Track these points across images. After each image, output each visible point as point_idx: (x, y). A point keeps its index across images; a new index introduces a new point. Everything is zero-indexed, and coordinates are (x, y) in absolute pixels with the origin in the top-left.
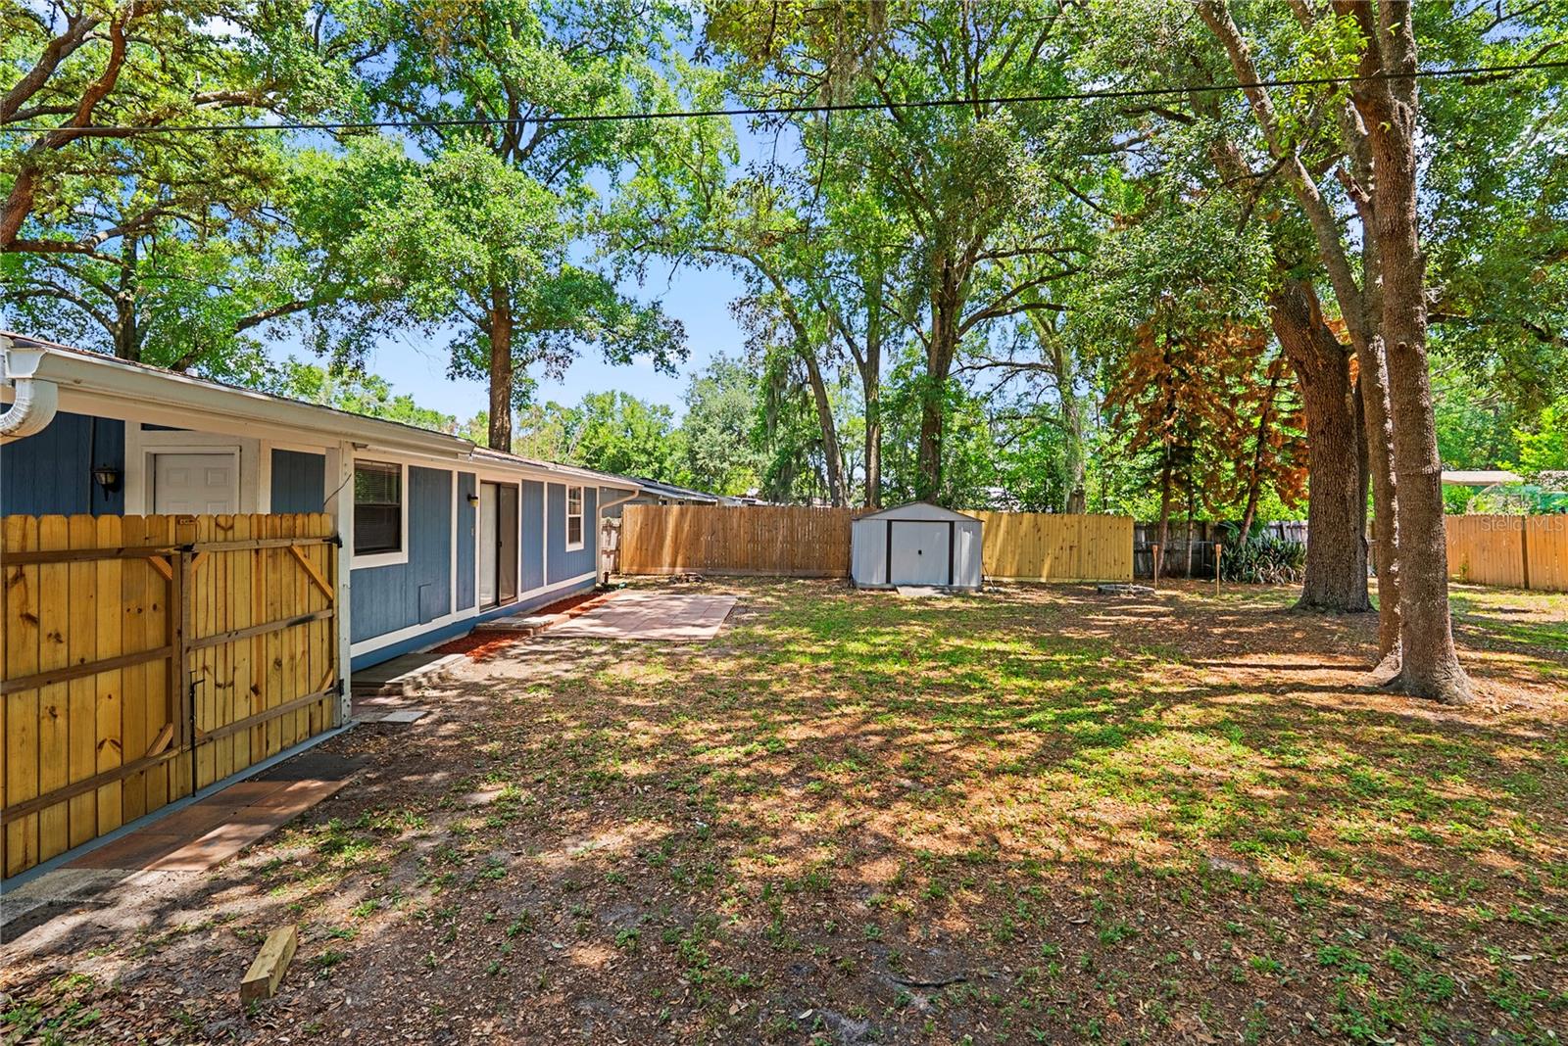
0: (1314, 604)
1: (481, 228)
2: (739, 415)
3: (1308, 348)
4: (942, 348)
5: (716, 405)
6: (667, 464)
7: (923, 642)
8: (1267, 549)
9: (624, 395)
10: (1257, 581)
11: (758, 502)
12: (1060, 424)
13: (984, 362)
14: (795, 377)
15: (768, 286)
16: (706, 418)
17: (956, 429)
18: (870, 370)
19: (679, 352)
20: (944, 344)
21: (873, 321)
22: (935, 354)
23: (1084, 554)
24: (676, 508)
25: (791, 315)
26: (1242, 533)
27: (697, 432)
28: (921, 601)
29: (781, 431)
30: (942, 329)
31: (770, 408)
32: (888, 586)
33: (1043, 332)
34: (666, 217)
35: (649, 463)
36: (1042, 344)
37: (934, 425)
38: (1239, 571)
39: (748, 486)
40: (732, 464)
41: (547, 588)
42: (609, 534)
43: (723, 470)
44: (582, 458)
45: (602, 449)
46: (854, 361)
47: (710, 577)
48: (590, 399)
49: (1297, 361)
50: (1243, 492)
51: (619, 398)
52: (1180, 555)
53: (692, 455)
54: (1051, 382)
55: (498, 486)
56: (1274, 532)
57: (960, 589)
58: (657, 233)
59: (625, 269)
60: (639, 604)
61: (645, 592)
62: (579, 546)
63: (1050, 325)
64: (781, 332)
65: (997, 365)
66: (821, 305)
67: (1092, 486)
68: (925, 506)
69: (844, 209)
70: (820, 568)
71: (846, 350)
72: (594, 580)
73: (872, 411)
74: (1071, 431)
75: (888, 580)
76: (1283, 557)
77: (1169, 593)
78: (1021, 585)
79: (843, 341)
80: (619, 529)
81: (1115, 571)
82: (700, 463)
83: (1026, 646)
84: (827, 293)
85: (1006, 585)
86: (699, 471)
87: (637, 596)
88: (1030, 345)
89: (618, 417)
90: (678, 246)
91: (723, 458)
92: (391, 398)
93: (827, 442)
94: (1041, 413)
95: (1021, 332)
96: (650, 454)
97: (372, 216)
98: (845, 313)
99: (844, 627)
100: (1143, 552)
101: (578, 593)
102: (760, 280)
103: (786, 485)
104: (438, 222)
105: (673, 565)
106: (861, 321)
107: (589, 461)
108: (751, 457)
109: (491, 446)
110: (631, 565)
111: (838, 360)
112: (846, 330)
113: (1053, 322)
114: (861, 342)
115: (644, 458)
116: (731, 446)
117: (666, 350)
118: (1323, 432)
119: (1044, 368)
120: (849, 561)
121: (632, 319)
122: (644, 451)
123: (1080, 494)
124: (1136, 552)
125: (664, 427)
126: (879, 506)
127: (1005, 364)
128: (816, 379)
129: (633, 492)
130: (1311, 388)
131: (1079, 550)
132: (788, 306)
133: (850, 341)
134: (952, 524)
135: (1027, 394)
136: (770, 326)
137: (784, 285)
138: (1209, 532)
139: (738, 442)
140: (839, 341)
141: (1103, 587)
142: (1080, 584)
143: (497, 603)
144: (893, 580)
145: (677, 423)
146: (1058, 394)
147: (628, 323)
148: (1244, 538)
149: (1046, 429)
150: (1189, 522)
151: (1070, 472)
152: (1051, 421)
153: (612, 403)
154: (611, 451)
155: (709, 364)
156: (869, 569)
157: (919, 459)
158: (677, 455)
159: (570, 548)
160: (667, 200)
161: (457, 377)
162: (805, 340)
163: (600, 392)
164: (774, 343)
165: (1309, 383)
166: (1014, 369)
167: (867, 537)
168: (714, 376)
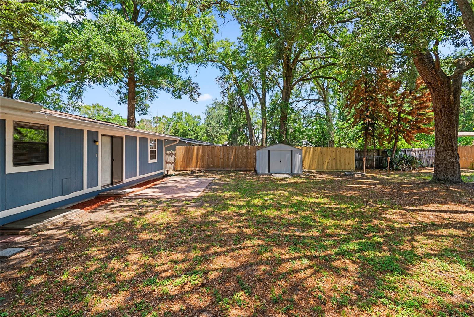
0: (439, 180)
1: (115, 42)
2: (221, 118)
3: (434, 77)
4: (287, 92)
5: (215, 115)
6: (200, 134)
7: (285, 198)
8: (402, 158)
9: (186, 113)
10: (400, 170)
11: (228, 146)
12: (326, 119)
13: (300, 99)
14: (237, 103)
15: (227, 72)
16: (212, 119)
17: (292, 120)
18: (263, 101)
19: (197, 94)
20: (288, 90)
21: (263, 83)
22: (284, 93)
23: (338, 161)
24: (196, 147)
25: (236, 82)
26: (393, 153)
27: (208, 124)
28: (283, 179)
29: (234, 121)
30: (287, 85)
31: (229, 113)
32: (270, 174)
33: (319, 89)
34: (193, 50)
35: (194, 134)
36: (319, 93)
37: (284, 118)
38: (393, 166)
39: (224, 141)
40: (220, 134)
41: (139, 177)
42: (172, 156)
43: (217, 136)
44: (172, 133)
45: (178, 130)
46: (258, 98)
47: (207, 171)
48: (175, 114)
49: (429, 83)
50: (392, 139)
51: (184, 114)
52: (371, 161)
53: (207, 131)
54: (322, 106)
55: (112, 137)
56: (403, 153)
57: (297, 174)
58: (191, 55)
59: (182, 69)
60: (178, 182)
61: (183, 177)
62: (155, 161)
63: (322, 86)
64: (233, 88)
65: (304, 100)
66: (246, 80)
67: (336, 139)
68: (282, 145)
69: (253, 44)
70: (245, 167)
71: (255, 94)
72: (162, 173)
73: (263, 113)
74: (329, 121)
75: (269, 171)
76: (407, 161)
77: (372, 175)
78: (318, 172)
79: (254, 91)
80: (175, 155)
81: (349, 167)
82: (209, 134)
83: (326, 200)
84: (248, 76)
85: (313, 173)
86: (209, 136)
87: (178, 179)
88: (315, 93)
89: (184, 120)
90: (199, 60)
91: (217, 132)
92: (113, 115)
93: (249, 125)
94: (318, 115)
95: (312, 89)
96: (194, 131)
97: (71, 37)
98: (254, 82)
99: (250, 192)
100: (359, 160)
101: (155, 178)
102: (224, 69)
103: (235, 139)
104: (98, 39)
105: (196, 167)
106: (259, 85)
107: (174, 133)
108: (225, 132)
109: (129, 126)
110: (181, 167)
111: (252, 98)
112: (254, 87)
113: (323, 85)
114: (260, 92)
115: (192, 133)
116: (220, 128)
117: (193, 94)
118: (441, 111)
119: (319, 101)
120: (256, 165)
121: (181, 82)
122: (192, 130)
123: (332, 142)
124: (356, 160)
125: (198, 123)
126: (267, 146)
127: (307, 100)
128: (244, 103)
129: (177, 141)
130: (435, 94)
131: (336, 160)
132: (236, 80)
133: (256, 91)
134: (292, 151)
135: (314, 110)
136: (229, 86)
137: (233, 72)
138: (381, 153)
139: (222, 127)
140: (253, 91)
141: (346, 173)
142: (337, 172)
143: (112, 184)
144: (271, 172)
145: (203, 121)
146: (325, 109)
147: (179, 84)
148: (394, 155)
149: (321, 121)
150: (374, 150)
151: (329, 134)
152: (323, 118)
153: (182, 115)
154: (181, 130)
155: (213, 102)
156: (262, 167)
157: (280, 130)
158: (203, 131)
159: (150, 161)
160: (194, 45)
161: (122, 104)
162: (241, 90)
163: (178, 112)
164: (231, 91)
165: (434, 91)
166: (310, 101)
167: (261, 156)
168: (214, 107)
